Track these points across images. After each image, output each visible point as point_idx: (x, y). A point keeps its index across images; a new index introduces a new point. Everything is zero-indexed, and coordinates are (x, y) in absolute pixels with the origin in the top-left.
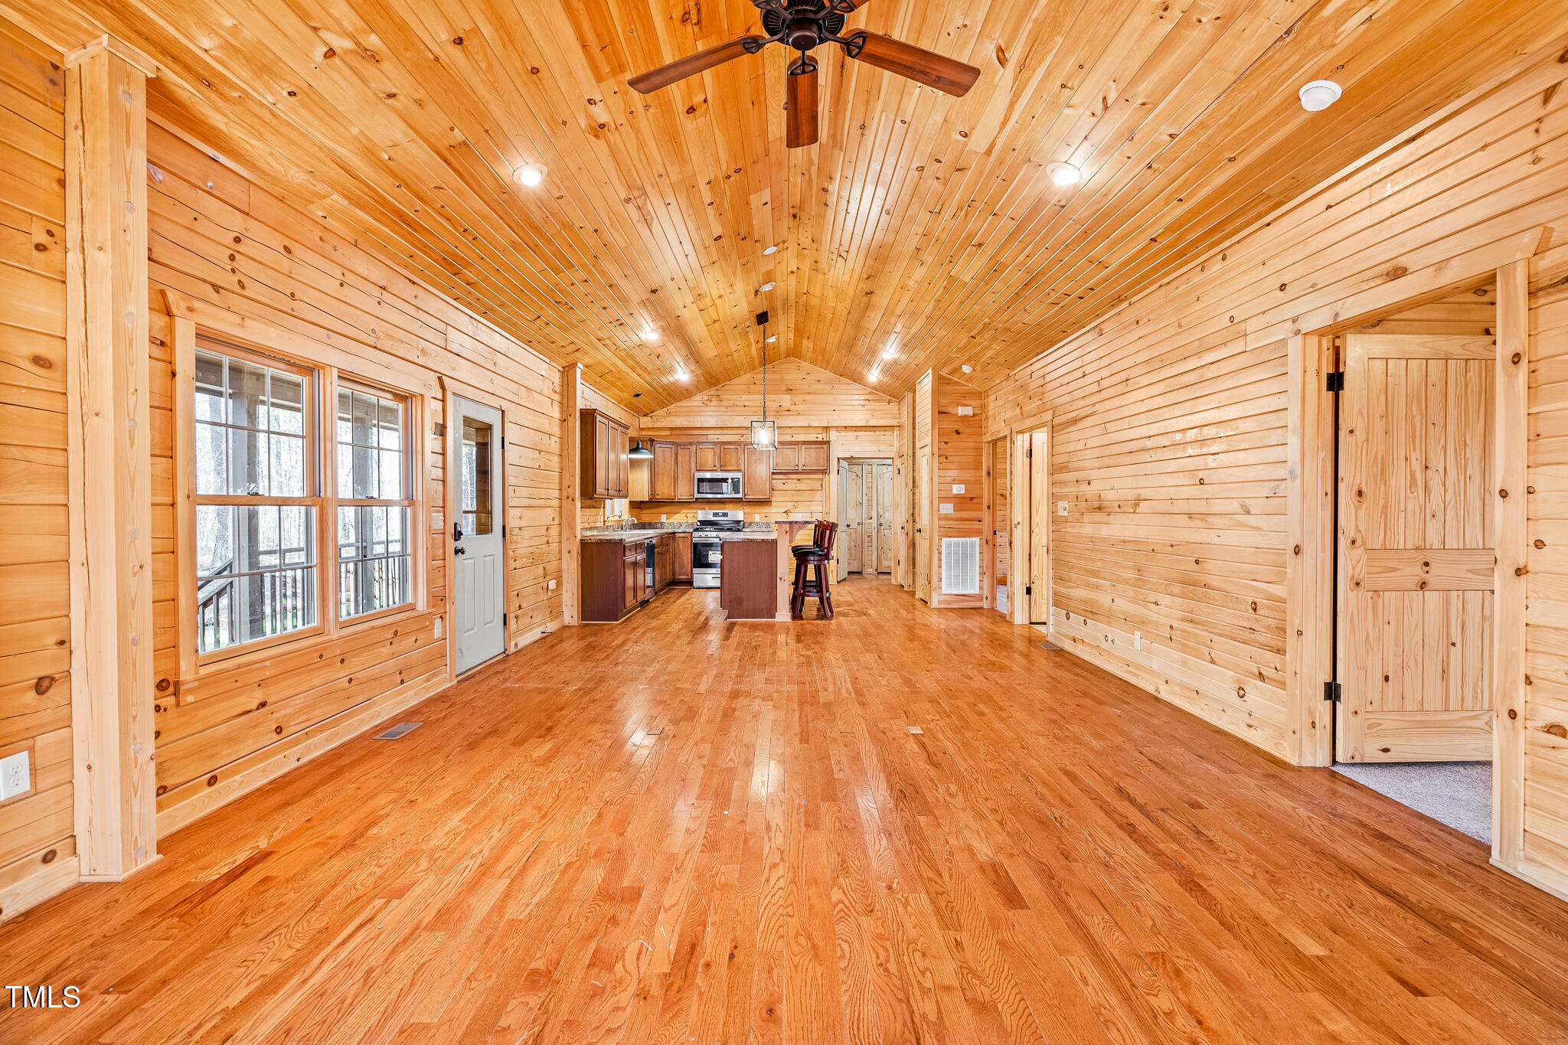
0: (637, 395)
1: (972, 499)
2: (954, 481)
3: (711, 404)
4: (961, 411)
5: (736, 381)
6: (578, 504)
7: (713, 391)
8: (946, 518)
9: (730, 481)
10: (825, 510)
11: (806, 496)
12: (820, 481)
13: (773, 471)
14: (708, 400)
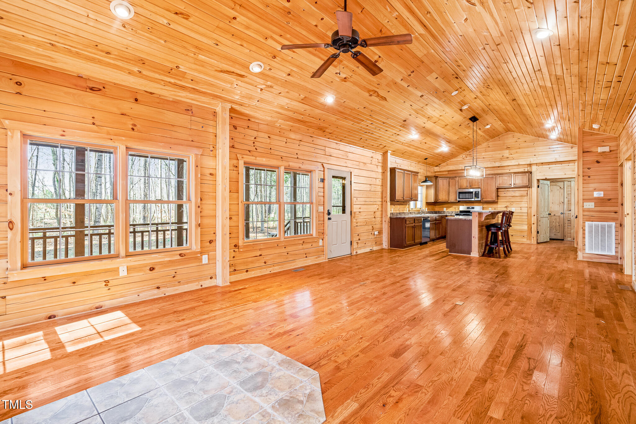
0: (426, 159)
1: (609, 200)
2: (595, 190)
3: (467, 158)
4: (600, 150)
5: (478, 147)
6: (389, 203)
7: (468, 153)
8: (589, 210)
9: (474, 193)
10: (529, 206)
11: (518, 199)
12: (526, 192)
13: (497, 187)
14: (465, 157)
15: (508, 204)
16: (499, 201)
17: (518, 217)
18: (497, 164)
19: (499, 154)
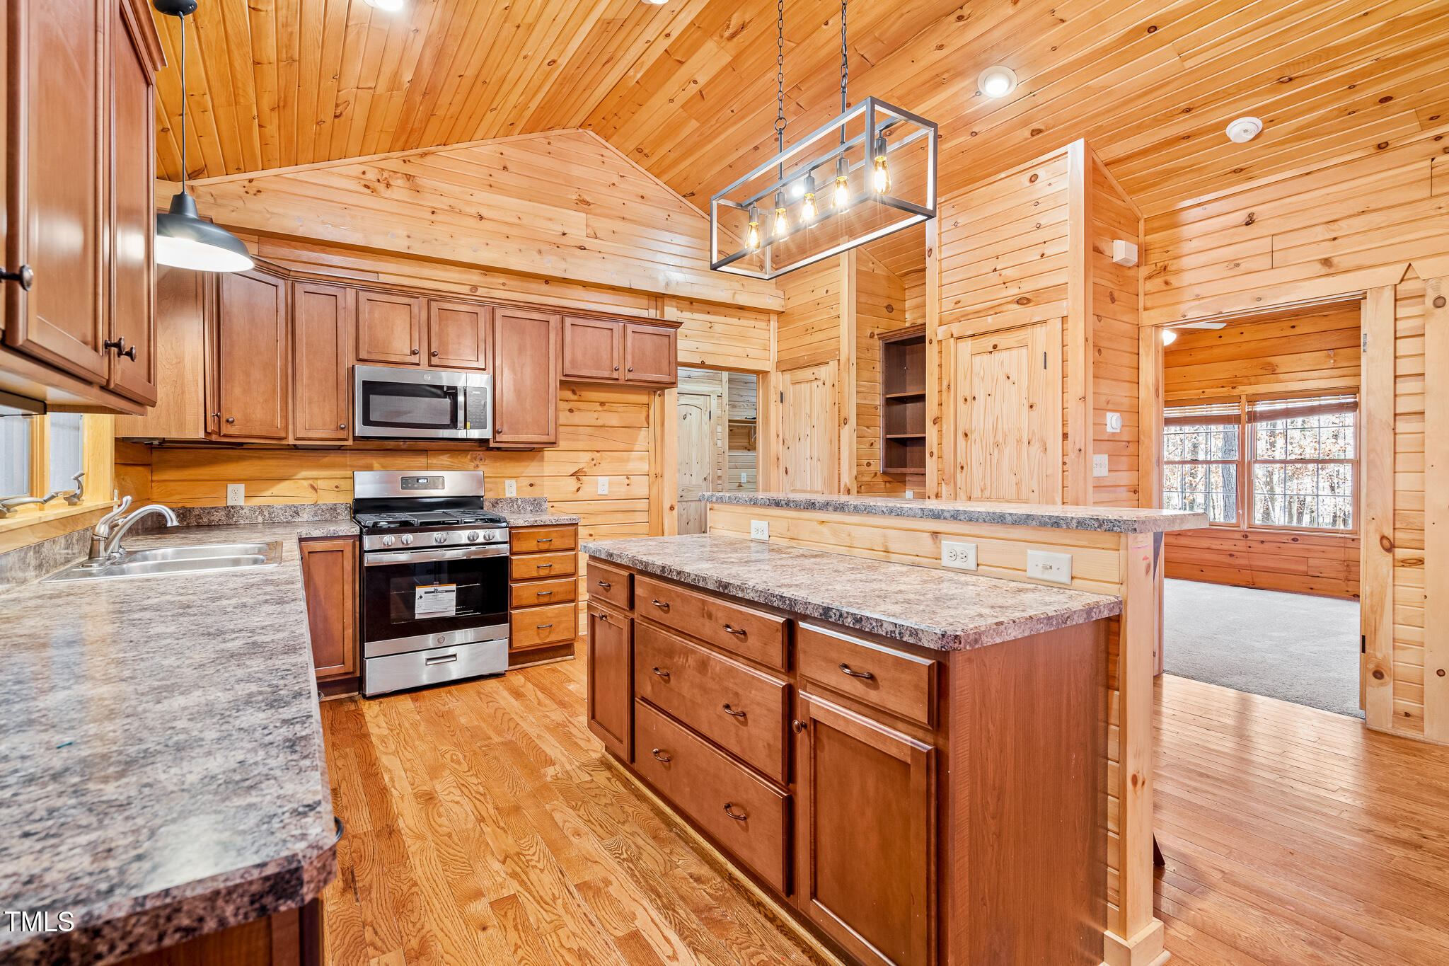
1: (1127, 444)
2: (1108, 406)
7: (394, 160)
8: (1100, 484)
10: (652, 472)
12: (645, 409)
13: (564, 378)
14: (379, 181)
15: (583, 460)
18: (549, 266)
19: (550, 219)
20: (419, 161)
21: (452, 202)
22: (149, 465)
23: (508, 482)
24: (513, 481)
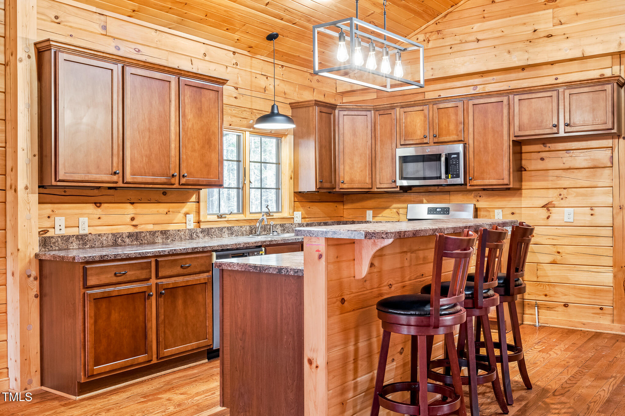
0: (272, 38)
6: (32, 196)
7: (432, 25)
9: (443, 159)
10: (617, 204)
11: (581, 179)
12: (609, 152)
13: (515, 139)
14: (424, 40)
15: (551, 196)
16: (525, 185)
17: (584, 241)
18: (517, 60)
19: (525, 24)
20: (445, 20)
21: (461, 37)
22: (343, 202)
23: (496, 211)
24: (500, 210)
